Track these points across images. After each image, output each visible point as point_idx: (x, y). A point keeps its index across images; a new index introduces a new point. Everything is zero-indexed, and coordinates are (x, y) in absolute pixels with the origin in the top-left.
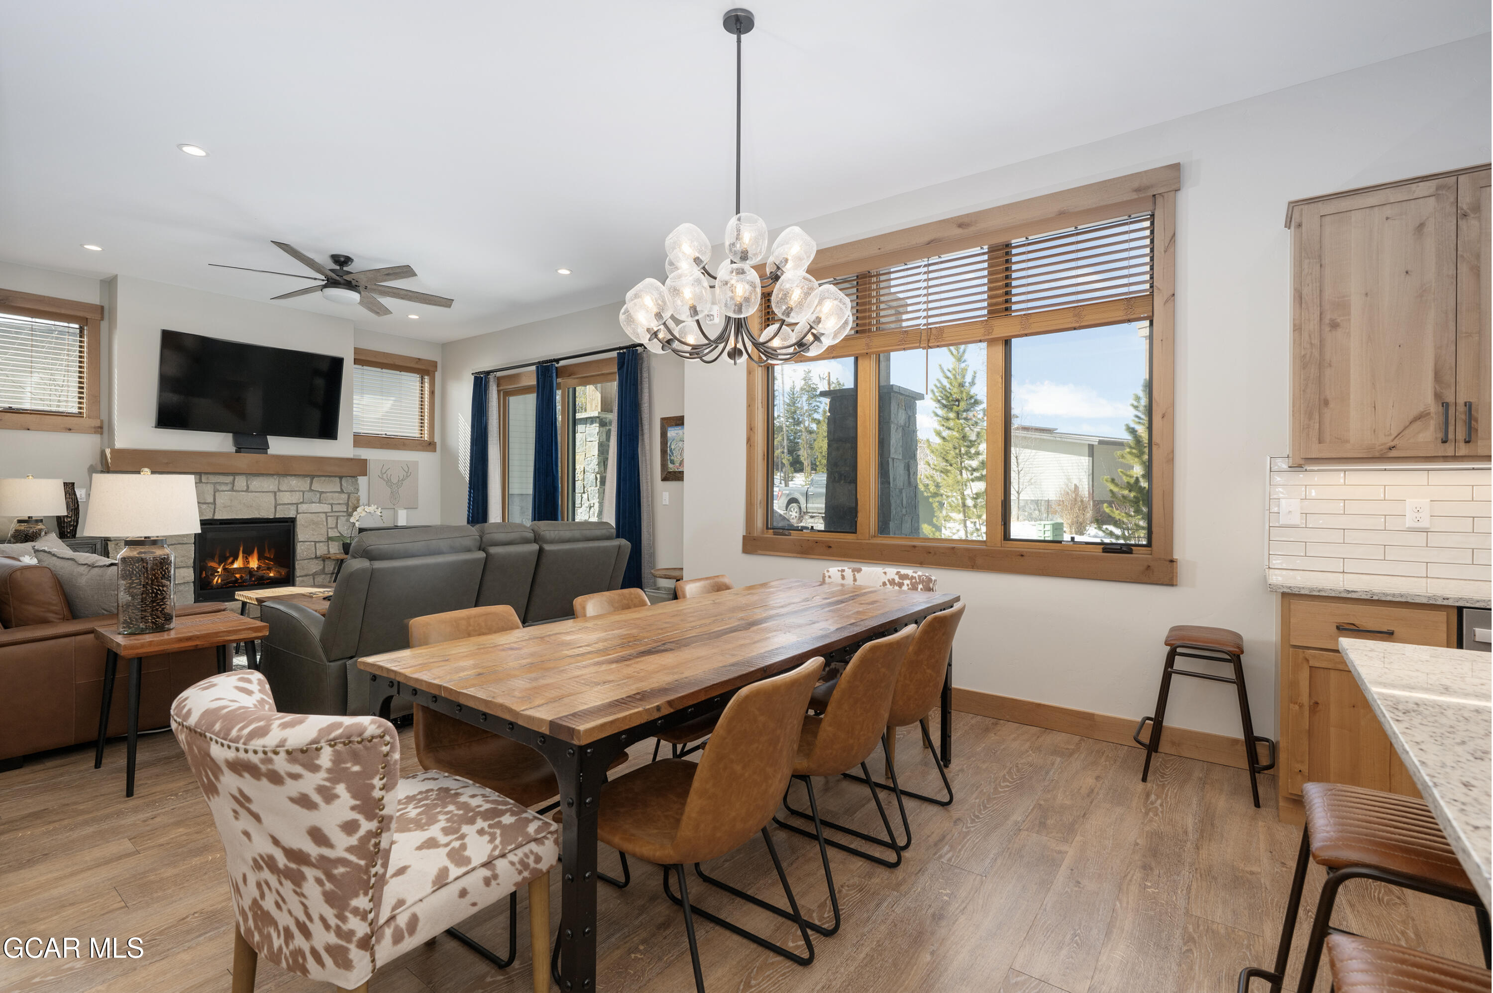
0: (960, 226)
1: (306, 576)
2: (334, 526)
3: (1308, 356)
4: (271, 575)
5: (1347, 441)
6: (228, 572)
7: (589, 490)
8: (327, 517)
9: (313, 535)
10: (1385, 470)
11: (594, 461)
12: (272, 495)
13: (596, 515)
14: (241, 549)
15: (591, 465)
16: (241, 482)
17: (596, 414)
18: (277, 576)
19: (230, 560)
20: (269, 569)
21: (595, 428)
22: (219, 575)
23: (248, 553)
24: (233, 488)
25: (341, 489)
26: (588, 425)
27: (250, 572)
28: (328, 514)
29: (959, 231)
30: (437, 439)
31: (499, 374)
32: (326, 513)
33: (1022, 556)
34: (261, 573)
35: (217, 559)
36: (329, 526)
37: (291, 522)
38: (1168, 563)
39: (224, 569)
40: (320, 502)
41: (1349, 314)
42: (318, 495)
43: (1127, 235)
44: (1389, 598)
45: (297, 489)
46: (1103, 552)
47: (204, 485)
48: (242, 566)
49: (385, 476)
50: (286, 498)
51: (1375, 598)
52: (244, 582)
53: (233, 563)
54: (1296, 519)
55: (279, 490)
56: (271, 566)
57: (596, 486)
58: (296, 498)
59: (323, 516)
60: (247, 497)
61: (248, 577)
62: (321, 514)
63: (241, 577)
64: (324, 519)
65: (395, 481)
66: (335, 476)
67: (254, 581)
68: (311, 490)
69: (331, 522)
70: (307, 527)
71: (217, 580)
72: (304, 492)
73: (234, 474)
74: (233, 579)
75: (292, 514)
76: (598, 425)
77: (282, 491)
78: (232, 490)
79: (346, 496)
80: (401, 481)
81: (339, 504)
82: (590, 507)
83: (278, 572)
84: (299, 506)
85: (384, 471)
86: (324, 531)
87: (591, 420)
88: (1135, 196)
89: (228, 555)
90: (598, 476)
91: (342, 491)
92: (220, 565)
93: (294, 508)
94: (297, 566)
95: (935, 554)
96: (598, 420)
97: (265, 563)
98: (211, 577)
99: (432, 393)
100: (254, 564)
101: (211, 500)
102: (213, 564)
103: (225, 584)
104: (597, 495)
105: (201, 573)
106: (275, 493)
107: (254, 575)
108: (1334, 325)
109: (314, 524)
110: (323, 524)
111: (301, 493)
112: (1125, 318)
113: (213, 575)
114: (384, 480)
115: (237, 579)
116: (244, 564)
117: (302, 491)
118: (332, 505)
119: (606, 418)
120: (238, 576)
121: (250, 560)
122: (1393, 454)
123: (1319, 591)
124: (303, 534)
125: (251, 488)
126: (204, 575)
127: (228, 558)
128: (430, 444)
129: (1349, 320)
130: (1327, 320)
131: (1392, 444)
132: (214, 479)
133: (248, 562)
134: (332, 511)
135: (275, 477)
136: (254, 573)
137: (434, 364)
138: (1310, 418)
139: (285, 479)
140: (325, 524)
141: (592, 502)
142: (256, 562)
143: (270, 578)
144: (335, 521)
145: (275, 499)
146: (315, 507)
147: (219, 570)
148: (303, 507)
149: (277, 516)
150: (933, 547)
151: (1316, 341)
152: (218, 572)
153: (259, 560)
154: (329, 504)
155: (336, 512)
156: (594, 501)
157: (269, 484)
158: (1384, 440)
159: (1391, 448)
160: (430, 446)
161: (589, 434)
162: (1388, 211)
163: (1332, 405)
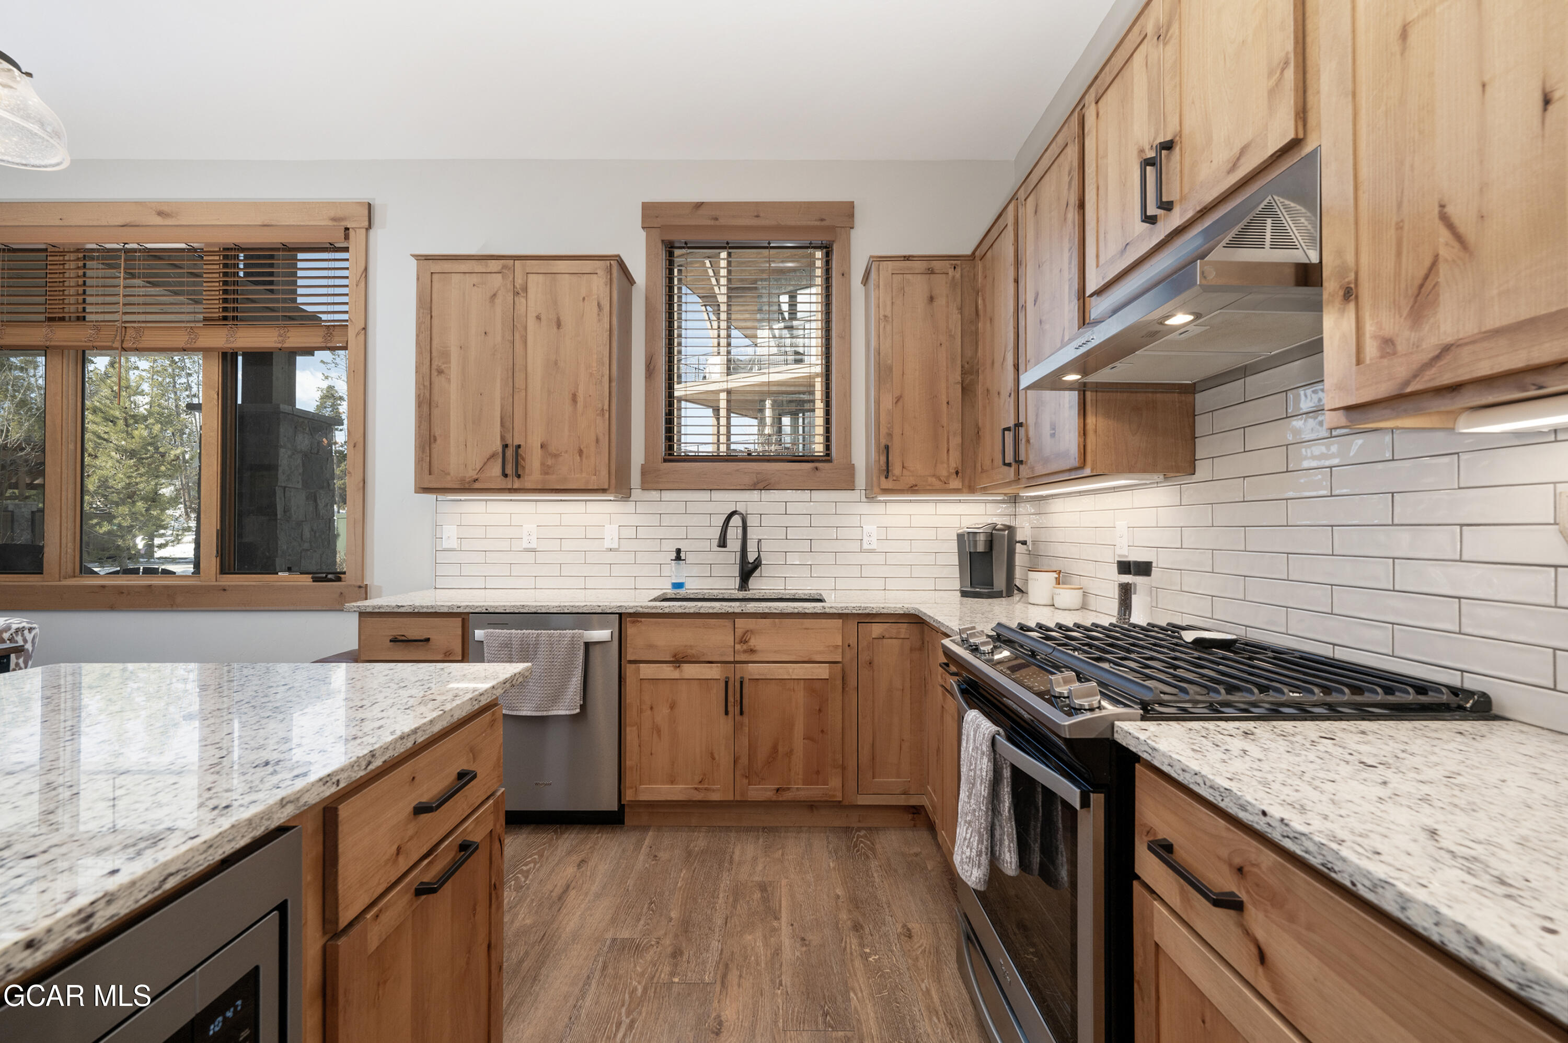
0: (160, 214)
3: (422, 396)
5: (449, 474)
10: (511, 500)
29: (159, 221)
33: (225, 590)
38: (357, 589)
41: (450, 362)
43: (327, 263)
44: (425, 610)
46: (314, 581)
51: (416, 610)
54: (454, 544)
88: (331, 223)
95: (129, 594)
108: (440, 372)
112: (323, 345)
122: (477, 485)
123: (379, 608)
129: (450, 367)
130: (434, 367)
131: (476, 477)
138: (423, 452)
150: (127, 586)
151: (427, 383)
158: (471, 474)
159: (476, 480)
162: (475, 279)
163: (438, 441)
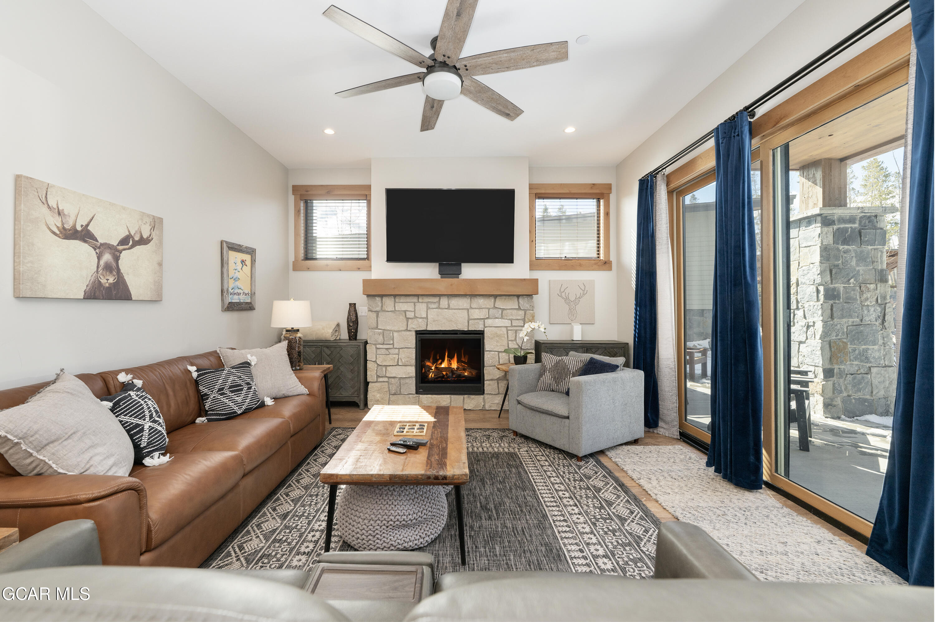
1: (492, 380)
2: (513, 339)
4: (466, 374)
6: (438, 370)
7: (806, 305)
8: (507, 330)
9: (497, 346)
11: (815, 269)
12: (466, 312)
13: (818, 336)
14: (447, 354)
15: (809, 275)
16: (444, 302)
17: (817, 211)
18: (470, 375)
19: (440, 361)
20: (464, 370)
21: (815, 229)
22: (433, 372)
23: (451, 357)
24: (439, 306)
25: (519, 306)
26: (803, 228)
27: (452, 371)
28: (509, 328)
30: (613, 258)
31: (668, 170)
32: (507, 327)
34: (459, 372)
35: (431, 360)
36: (510, 338)
37: (481, 333)
39: (436, 368)
40: (502, 318)
42: (500, 311)
45: (484, 307)
47: (421, 304)
48: (447, 367)
49: (563, 294)
50: (476, 314)
52: (448, 378)
53: (441, 363)
55: (471, 308)
56: (465, 368)
57: (818, 300)
58: (483, 314)
59: (504, 330)
60: (448, 313)
61: (451, 375)
62: (503, 328)
63: (447, 374)
64: (505, 333)
65: (572, 298)
66: (514, 295)
67: (455, 378)
68: (495, 307)
69: (511, 335)
70: (492, 339)
71: (431, 375)
72: (489, 309)
73: (440, 296)
74: (441, 375)
75: (480, 328)
76: (820, 225)
77: (473, 308)
78: (439, 308)
79: (523, 312)
80: (578, 299)
81: (518, 319)
82: (808, 327)
83: (470, 372)
84: (486, 321)
85: (562, 290)
86: (505, 343)
87: (809, 220)
89: (438, 358)
90: (821, 288)
91: (519, 309)
92: (433, 365)
93: (481, 322)
94: (485, 372)
96: (819, 219)
97: (462, 366)
98: (428, 373)
99: (607, 214)
100: (454, 365)
101: (424, 316)
102: (428, 364)
103: (437, 378)
104: (820, 312)
105: (422, 370)
106: (468, 310)
107: (455, 373)
109: (497, 336)
110: (504, 337)
111: (487, 310)
113: (429, 371)
114: (563, 298)
115: (444, 376)
116: (448, 365)
117: (488, 308)
118: (511, 320)
119: (833, 215)
120: (444, 373)
121: (452, 362)
124: (489, 345)
125: (451, 306)
126: (423, 371)
127: (439, 359)
128: (605, 263)
132: (426, 300)
133: (451, 364)
134: (512, 326)
135: (468, 297)
136: (455, 372)
137: (609, 187)
139: (475, 298)
140: (506, 336)
141: (810, 320)
142: (456, 364)
143: (465, 376)
144: (514, 335)
145: (468, 315)
146: (499, 322)
147: (433, 368)
148: (489, 322)
149: (470, 329)
152: (432, 370)
153: (458, 362)
154: (509, 319)
155: (515, 326)
156: (815, 320)
157: (464, 303)
160: (606, 265)
161: (804, 238)
